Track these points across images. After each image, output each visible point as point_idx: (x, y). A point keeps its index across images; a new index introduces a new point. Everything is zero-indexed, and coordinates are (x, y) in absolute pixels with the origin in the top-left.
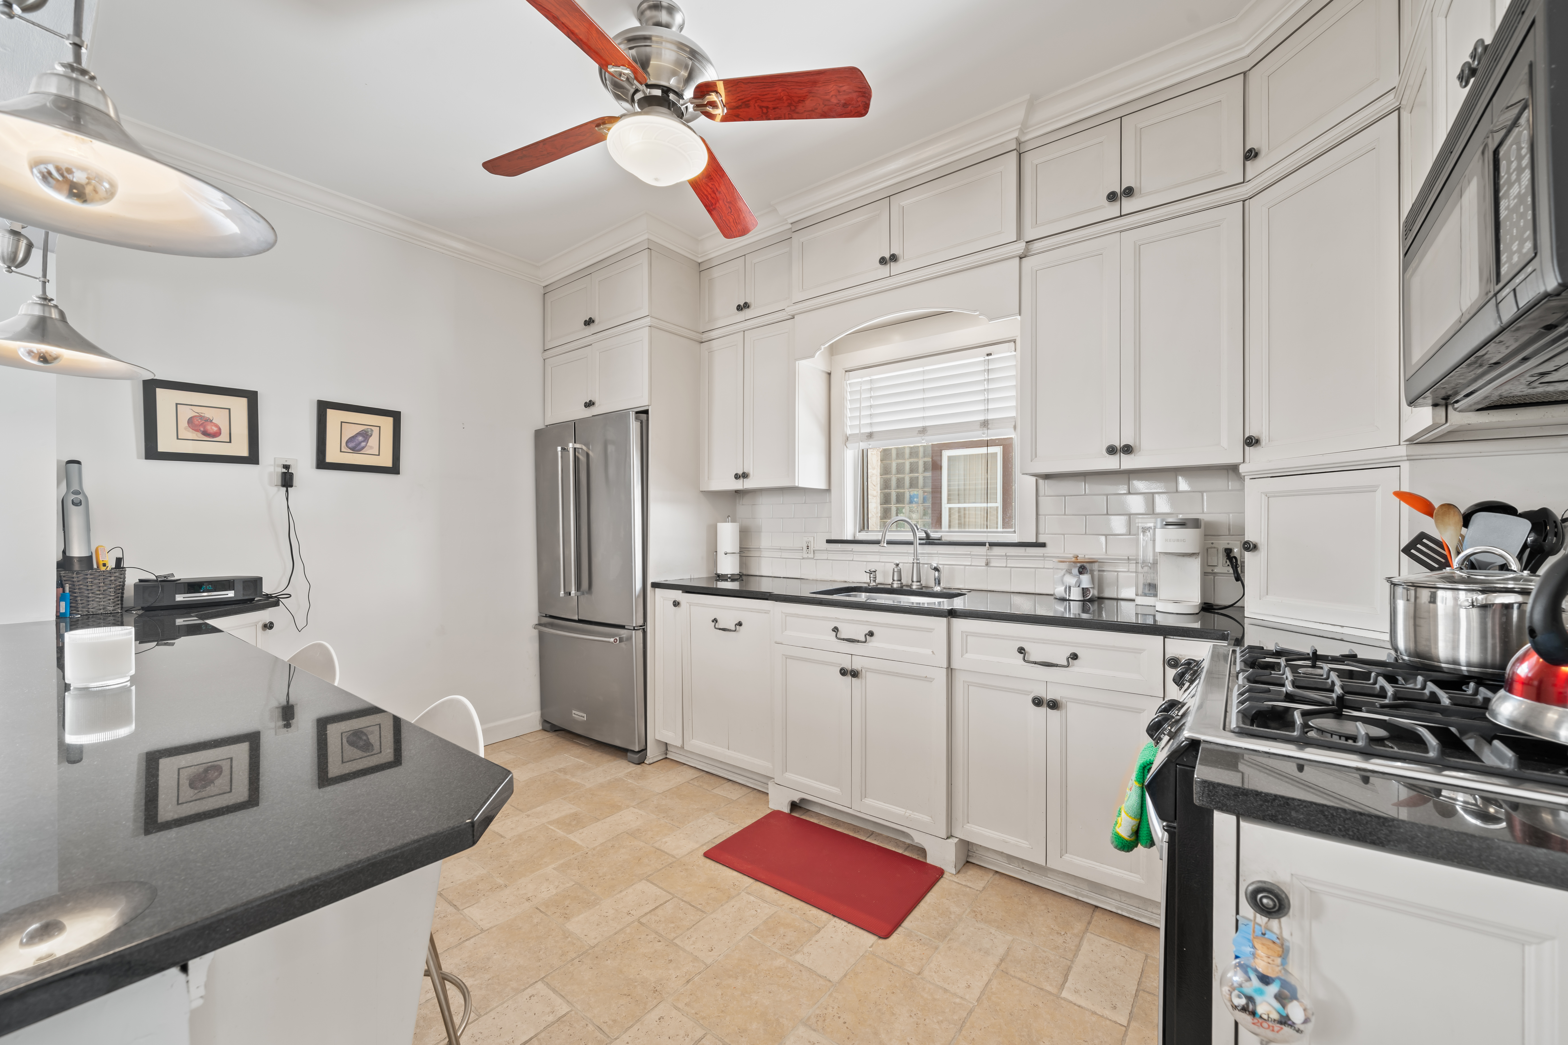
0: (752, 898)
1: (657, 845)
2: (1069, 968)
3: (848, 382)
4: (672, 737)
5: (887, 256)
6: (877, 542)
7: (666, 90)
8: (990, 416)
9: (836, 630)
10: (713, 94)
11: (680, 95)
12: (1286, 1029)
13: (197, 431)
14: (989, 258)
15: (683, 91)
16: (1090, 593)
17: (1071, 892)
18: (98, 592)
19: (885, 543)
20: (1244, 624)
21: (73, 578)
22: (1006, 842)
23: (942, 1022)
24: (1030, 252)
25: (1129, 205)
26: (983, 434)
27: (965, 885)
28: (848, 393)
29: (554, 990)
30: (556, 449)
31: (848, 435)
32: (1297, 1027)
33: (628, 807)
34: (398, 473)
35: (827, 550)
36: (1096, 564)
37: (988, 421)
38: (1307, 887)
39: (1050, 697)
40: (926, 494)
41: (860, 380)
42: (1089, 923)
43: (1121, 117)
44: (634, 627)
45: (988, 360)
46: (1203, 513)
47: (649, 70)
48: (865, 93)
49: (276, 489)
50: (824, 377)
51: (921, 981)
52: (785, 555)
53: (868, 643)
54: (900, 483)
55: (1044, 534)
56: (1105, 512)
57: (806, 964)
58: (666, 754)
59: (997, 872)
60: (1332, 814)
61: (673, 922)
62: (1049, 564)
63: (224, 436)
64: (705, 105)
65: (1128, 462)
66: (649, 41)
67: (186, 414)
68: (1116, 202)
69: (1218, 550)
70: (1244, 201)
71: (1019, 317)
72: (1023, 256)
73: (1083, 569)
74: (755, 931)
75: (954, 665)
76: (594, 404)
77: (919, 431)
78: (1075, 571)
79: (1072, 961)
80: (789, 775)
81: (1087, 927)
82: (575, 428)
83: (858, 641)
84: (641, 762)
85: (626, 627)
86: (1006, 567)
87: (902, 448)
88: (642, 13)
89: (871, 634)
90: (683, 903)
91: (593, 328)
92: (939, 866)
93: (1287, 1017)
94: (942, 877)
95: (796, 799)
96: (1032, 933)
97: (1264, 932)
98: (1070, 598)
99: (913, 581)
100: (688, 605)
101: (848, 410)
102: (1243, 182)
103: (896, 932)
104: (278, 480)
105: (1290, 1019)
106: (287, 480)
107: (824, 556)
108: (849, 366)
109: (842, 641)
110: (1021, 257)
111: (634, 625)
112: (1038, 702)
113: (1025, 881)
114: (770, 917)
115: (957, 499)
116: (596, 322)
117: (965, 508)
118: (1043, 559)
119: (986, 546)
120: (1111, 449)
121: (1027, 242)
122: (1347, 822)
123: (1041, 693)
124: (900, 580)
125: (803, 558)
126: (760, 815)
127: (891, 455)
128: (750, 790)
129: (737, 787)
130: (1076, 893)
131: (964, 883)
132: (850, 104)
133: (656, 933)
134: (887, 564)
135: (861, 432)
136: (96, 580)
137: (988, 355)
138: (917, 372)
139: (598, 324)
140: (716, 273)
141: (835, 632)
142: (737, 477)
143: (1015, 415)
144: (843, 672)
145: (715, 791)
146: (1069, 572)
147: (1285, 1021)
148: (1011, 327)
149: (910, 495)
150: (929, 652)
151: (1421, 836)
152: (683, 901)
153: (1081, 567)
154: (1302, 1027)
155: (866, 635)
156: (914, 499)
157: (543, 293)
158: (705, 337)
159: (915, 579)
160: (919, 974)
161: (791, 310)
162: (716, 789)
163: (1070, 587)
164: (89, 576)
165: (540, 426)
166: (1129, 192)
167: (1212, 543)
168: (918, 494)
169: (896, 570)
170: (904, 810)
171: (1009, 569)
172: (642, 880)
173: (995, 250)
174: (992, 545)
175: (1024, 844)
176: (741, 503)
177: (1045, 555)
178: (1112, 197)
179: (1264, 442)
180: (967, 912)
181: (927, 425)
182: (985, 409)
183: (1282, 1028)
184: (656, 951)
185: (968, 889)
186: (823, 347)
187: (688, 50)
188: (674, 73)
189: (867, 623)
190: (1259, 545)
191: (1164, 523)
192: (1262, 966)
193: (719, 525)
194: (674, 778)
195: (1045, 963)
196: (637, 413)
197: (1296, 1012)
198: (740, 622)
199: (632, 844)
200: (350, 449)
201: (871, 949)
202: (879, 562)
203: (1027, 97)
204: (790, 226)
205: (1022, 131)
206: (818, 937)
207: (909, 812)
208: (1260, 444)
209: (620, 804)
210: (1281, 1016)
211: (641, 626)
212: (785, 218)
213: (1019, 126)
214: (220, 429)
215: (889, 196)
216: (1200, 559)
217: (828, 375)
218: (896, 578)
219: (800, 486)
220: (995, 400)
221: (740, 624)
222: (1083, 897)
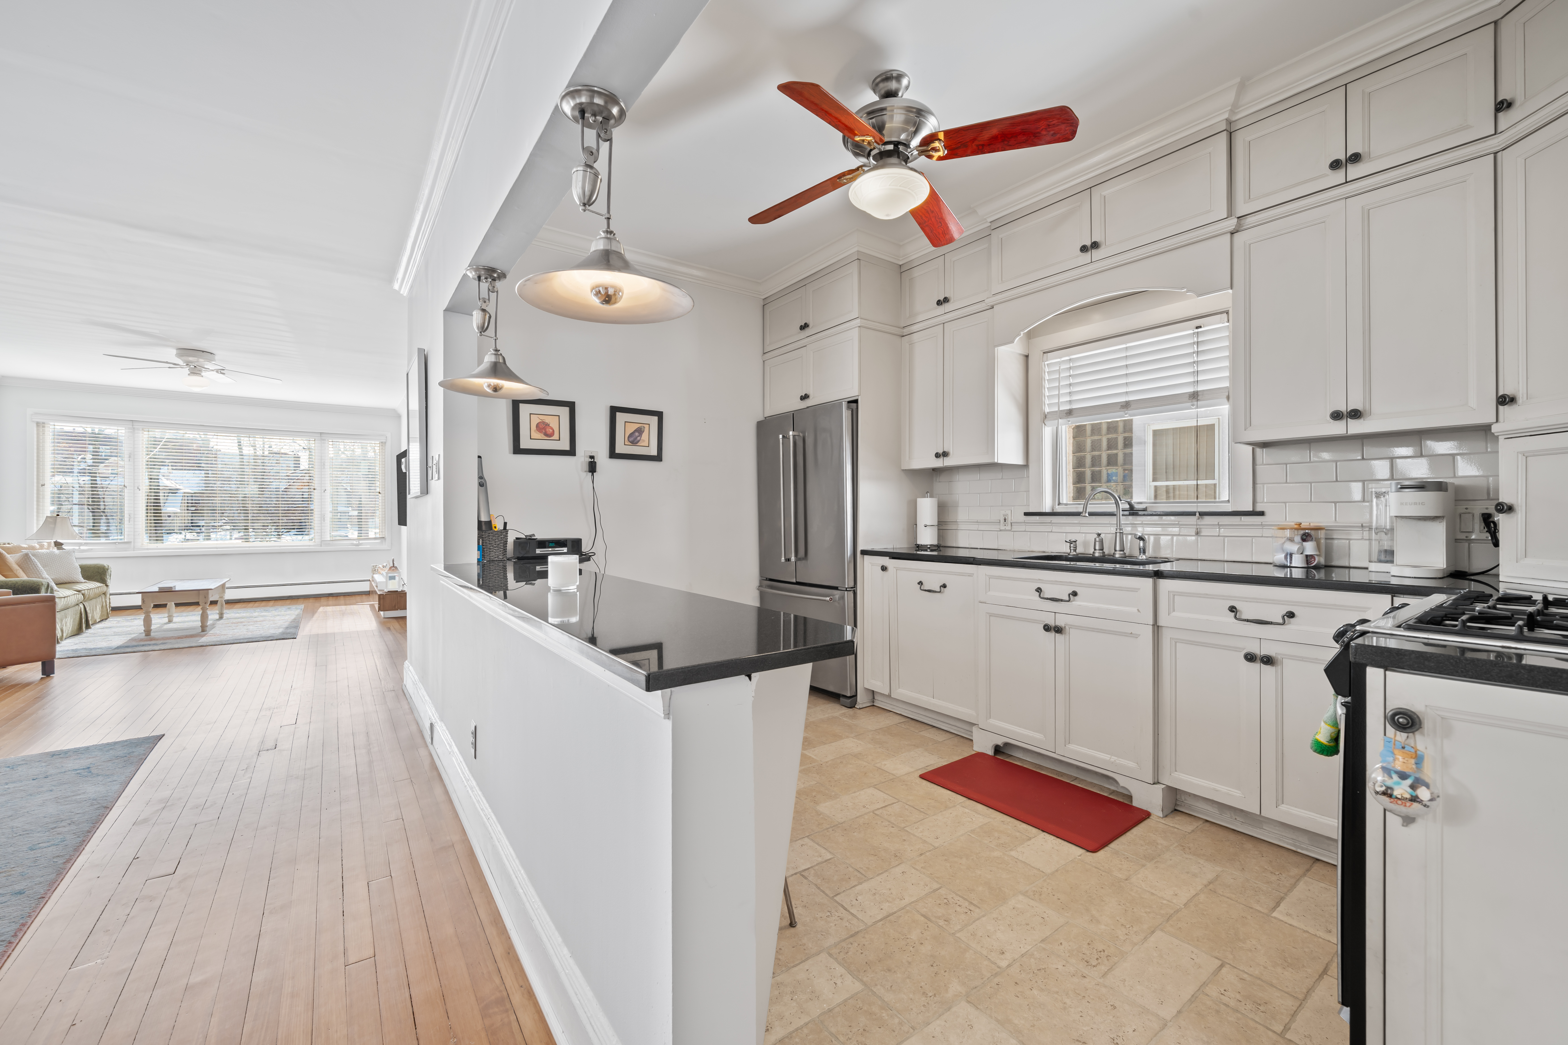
0: (967, 810)
1: (878, 765)
2: (1282, 899)
3: (1046, 363)
4: (879, 686)
5: (1088, 243)
6: (1078, 514)
7: (897, 144)
8: (1200, 388)
9: (1039, 590)
10: (936, 142)
11: (907, 145)
12: (1415, 805)
13: (541, 432)
14: (1198, 237)
15: (910, 141)
16: (1315, 560)
17: (1288, 843)
18: (495, 546)
19: (1087, 513)
20: (1499, 588)
21: (483, 535)
22: (1217, 791)
23: (1149, 913)
24: (1243, 226)
25: (1354, 171)
26: (1193, 405)
27: (1172, 827)
28: (1046, 373)
29: (818, 844)
30: (779, 437)
31: (1046, 413)
32: (1424, 803)
33: (847, 737)
34: (661, 460)
35: (1024, 522)
36: (1323, 532)
37: (1197, 393)
38: (1438, 715)
39: (1265, 651)
40: (1127, 472)
41: (1059, 360)
42: (1308, 870)
43: (1346, 85)
44: (846, 588)
45: (1198, 332)
46: (1455, 477)
47: (884, 132)
48: (1072, 123)
49: (585, 474)
50: (1022, 360)
51: (1128, 884)
52: (982, 527)
53: (1071, 602)
54: (1095, 461)
55: (1262, 502)
56: (1335, 479)
57: (1020, 858)
58: (873, 702)
59: (1207, 821)
60: (1456, 661)
61: (902, 817)
62: (1267, 532)
63: (556, 436)
64: (929, 151)
65: (1356, 427)
66: (885, 111)
67: (536, 420)
68: (1341, 169)
69: (1473, 516)
70: (1495, 153)
71: (1230, 291)
72: (1235, 231)
73: (1307, 536)
74: (973, 831)
75: (1161, 622)
76: (808, 397)
77: (1121, 406)
78: (1298, 539)
79: (1286, 894)
80: (992, 721)
81: (1305, 873)
82: (792, 418)
83: (1062, 600)
84: (852, 706)
85: (839, 588)
86: (1219, 536)
87: (1098, 423)
88: (877, 85)
89: (1075, 594)
90: (908, 806)
91: (807, 332)
92: (1146, 809)
93: (1417, 797)
94: (1148, 818)
95: (1000, 741)
96: (1243, 869)
97: (1403, 746)
98: (1292, 565)
99: (1115, 550)
100: (895, 570)
101: (1046, 389)
102: (1495, 134)
103: (1103, 850)
104: (586, 467)
105: (1418, 798)
106: (592, 467)
107: (1022, 528)
108: (1047, 347)
109: (1046, 600)
110: (1232, 232)
111: (846, 587)
112: (1250, 658)
113: (1238, 831)
114: (985, 824)
115: (1165, 477)
116: (810, 326)
117: (1174, 487)
118: (1261, 527)
119: (1196, 515)
120: (1335, 415)
121: (1238, 218)
122: (1467, 666)
123: (1255, 649)
124: (1102, 550)
125: (1001, 530)
126: (966, 755)
127: (1085, 432)
128: (954, 736)
129: (941, 732)
130: (1295, 846)
131: (1172, 825)
132: (1058, 133)
133: (889, 821)
134: (1088, 535)
135: (1060, 409)
136: (494, 537)
137: (1197, 328)
138: (1119, 349)
139: (812, 328)
140: (916, 273)
141: (1038, 592)
142: (937, 455)
143: (1228, 385)
144: (1047, 628)
145: (922, 733)
146: (1291, 540)
147: (1414, 799)
148: (1223, 299)
149: (1108, 474)
150: (1135, 610)
151: (1524, 672)
152: (907, 804)
153: (1304, 534)
154: (1428, 803)
155: (1069, 595)
156: (1112, 477)
157: (763, 304)
158: (906, 331)
159: (1118, 548)
160: (1126, 880)
161: (990, 301)
162: (923, 732)
163: (1291, 555)
164: (490, 535)
165: (761, 418)
166: (1356, 158)
167: (1466, 509)
168: (1117, 472)
169: (1097, 539)
170: (1110, 756)
171: (1222, 538)
172: (870, 787)
173: (1203, 228)
174: (1202, 514)
175: (1237, 793)
176: (938, 480)
177: (1263, 523)
178: (1335, 165)
179: (1520, 400)
180: (1175, 845)
181: (1130, 400)
182: (1194, 381)
183: (1412, 804)
184: (891, 833)
185: (1176, 830)
186: (1022, 333)
187: (915, 110)
188: (904, 130)
189: (1071, 583)
190: (1515, 507)
191: (1399, 486)
192: (1399, 766)
193: (919, 500)
194: (885, 721)
195: (1256, 891)
196: (849, 402)
197: (1424, 794)
198: (944, 584)
199: (857, 762)
200: (631, 442)
201: (1080, 857)
202: (1079, 533)
203: (1238, 80)
204: (990, 224)
205: (1232, 112)
206: (1029, 843)
207: (1114, 758)
208: (1516, 402)
209: (840, 735)
210: (1412, 796)
211: (852, 588)
212: (985, 217)
213: (1230, 108)
214: (554, 431)
215: (1090, 188)
216: (1445, 523)
217: (1026, 358)
218: (1097, 548)
219: (999, 462)
220: (1205, 371)
221: (944, 586)
222: (1302, 850)
